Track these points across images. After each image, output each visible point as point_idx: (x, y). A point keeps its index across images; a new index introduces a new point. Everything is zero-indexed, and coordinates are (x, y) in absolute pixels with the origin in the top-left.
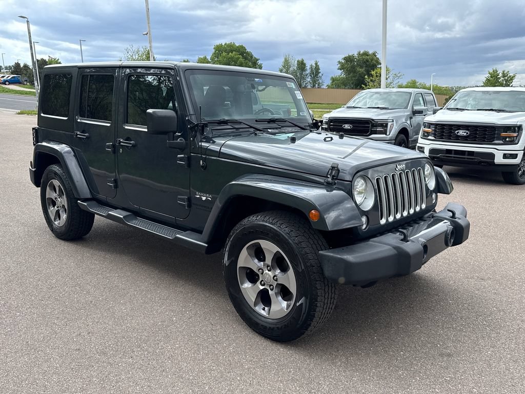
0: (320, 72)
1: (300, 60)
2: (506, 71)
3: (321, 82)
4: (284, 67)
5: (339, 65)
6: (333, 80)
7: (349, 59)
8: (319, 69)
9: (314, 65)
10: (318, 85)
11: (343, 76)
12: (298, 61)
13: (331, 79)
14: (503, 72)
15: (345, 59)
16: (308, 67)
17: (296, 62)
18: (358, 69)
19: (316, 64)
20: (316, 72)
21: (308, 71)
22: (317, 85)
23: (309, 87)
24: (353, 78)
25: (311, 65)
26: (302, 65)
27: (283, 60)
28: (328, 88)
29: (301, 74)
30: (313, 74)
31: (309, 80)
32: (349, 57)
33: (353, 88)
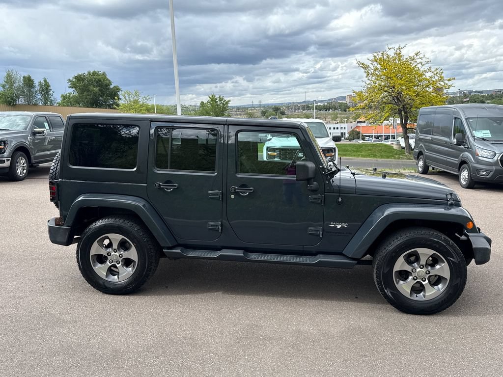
0: (51, 90)
1: (26, 75)
2: (222, 96)
3: (53, 99)
4: (7, 82)
5: (69, 83)
6: (64, 97)
7: (79, 78)
8: (49, 86)
9: (43, 82)
10: (51, 102)
11: (76, 94)
12: (23, 77)
13: (61, 97)
14: (220, 96)
15: (75, 78)
16: (36, 83)
17: (22, 78)
18: (91, 88)
19: (45, 81)
20: (46, 89)
21: (37, 88)
22: (49, 102)
23: (40, 104)
24: (88, 97)
25: (40, 82)
26: (29, 82)
27: (5, 74)
28: (59, 106)
29: (30, 91)
30: (43, 91)
31: (39, 96)
32: (80, 76)
33: (88, 107)
